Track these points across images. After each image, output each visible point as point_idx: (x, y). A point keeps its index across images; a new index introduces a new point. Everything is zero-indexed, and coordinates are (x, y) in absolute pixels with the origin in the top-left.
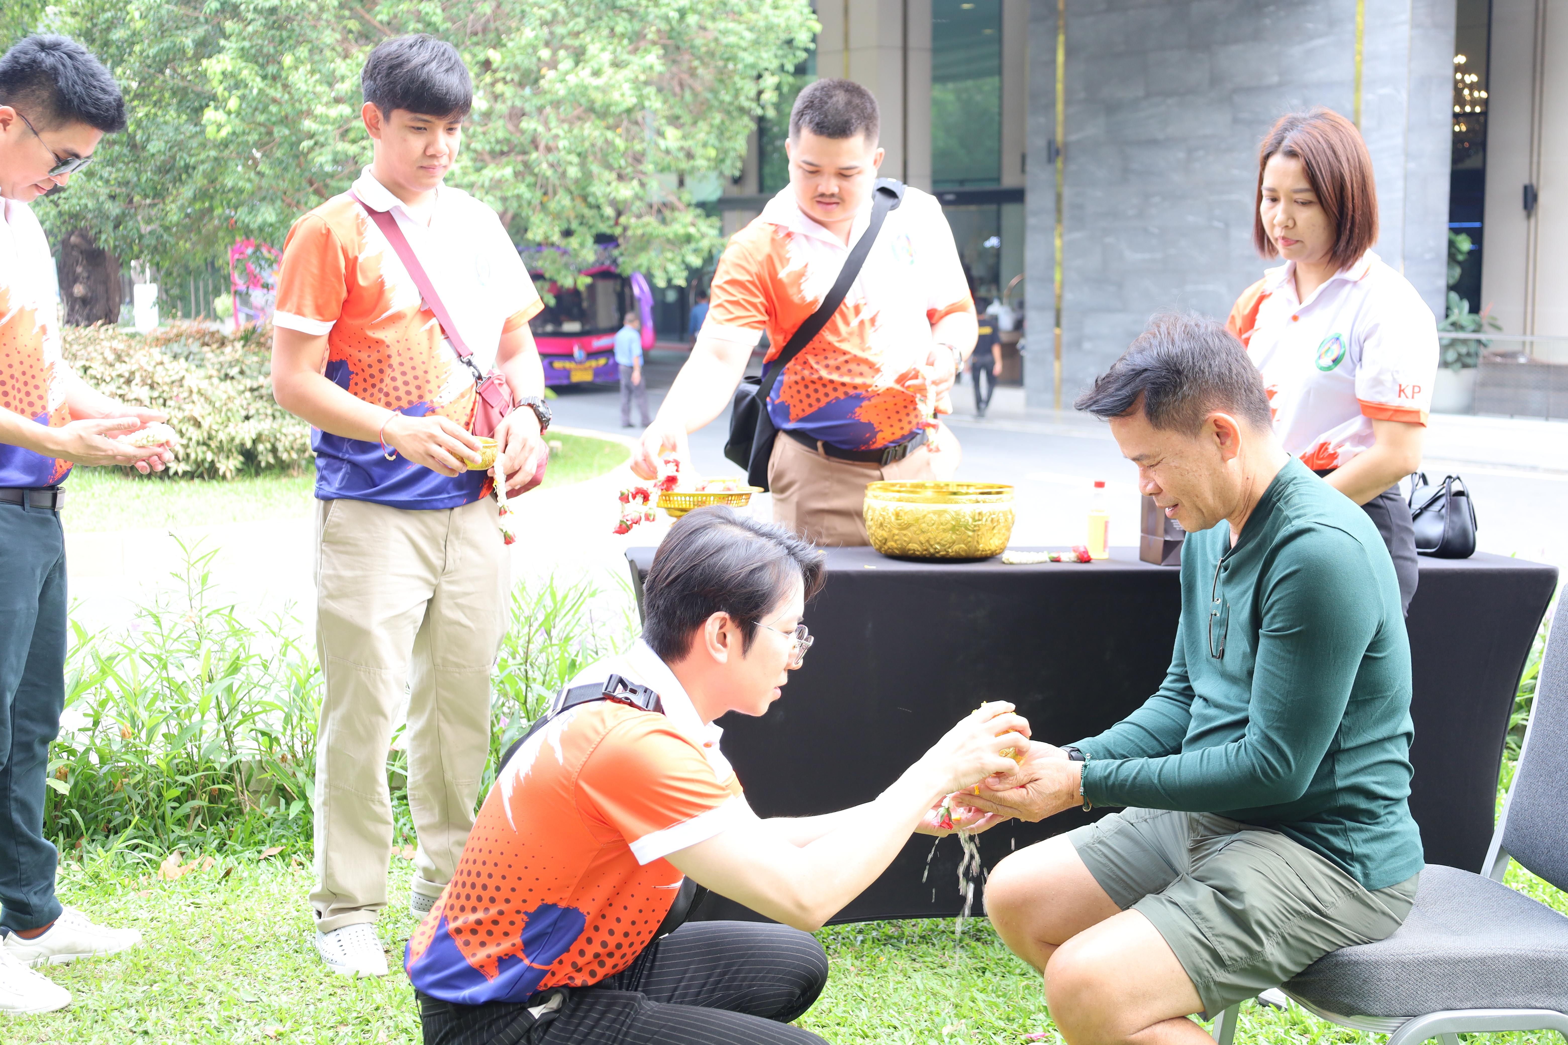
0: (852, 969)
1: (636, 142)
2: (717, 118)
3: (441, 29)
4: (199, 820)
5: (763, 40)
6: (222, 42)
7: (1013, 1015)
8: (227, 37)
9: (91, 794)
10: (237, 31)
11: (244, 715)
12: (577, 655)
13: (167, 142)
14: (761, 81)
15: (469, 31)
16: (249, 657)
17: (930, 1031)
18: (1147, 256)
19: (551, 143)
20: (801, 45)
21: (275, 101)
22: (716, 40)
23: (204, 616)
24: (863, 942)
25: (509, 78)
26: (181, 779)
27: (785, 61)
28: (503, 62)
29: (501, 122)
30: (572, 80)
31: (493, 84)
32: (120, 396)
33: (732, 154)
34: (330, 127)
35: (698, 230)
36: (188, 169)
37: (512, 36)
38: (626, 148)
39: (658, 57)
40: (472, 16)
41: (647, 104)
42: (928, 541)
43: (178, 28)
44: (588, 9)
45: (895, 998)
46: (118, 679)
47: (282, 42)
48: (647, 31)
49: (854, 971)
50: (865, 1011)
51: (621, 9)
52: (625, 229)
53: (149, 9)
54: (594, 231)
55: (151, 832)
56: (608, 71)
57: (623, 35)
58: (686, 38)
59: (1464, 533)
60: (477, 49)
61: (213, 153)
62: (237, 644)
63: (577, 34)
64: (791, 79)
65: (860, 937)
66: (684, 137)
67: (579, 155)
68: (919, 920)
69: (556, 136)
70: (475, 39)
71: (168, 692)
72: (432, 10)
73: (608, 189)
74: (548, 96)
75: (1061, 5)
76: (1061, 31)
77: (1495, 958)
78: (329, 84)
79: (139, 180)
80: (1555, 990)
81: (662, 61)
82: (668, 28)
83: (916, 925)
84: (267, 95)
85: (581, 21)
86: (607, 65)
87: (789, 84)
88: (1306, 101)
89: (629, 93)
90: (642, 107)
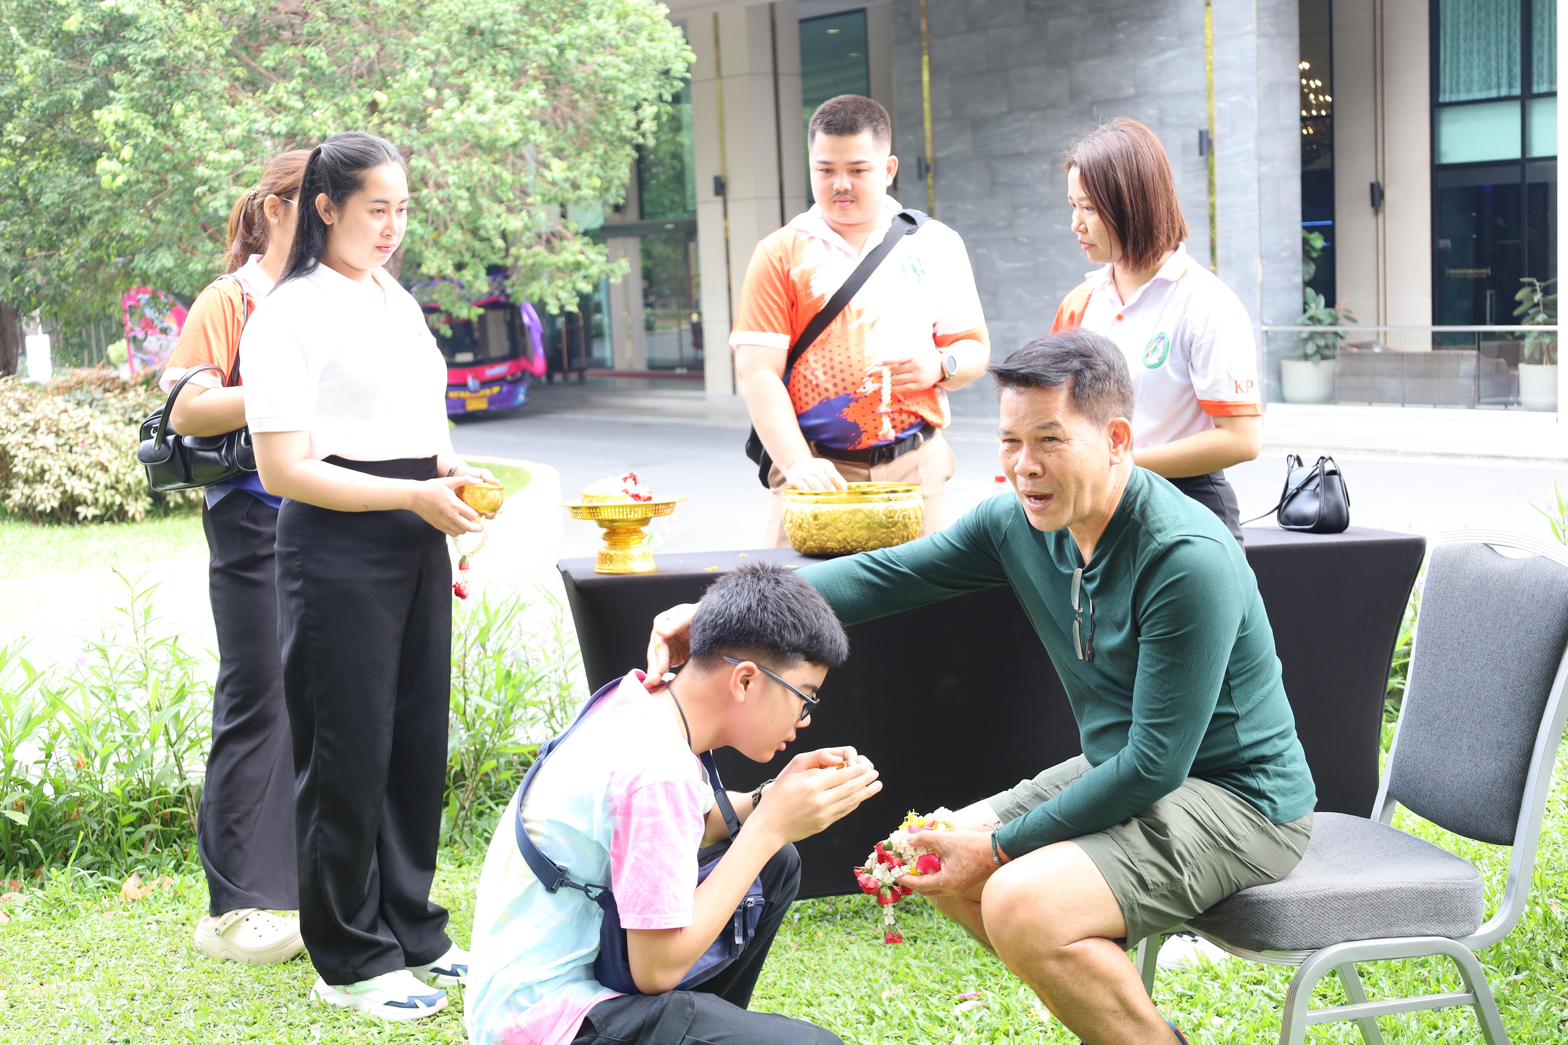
0: (792, 944)
1: (522, 175)
2: (600, 149)
3: (327, 73)
4: (153, 844)
5: (640, 72)
6: (112, 93)
7: (947, 977)
8: (117, 89)
9: (47, 825)
10: (126, 82)
11: (191, 741)
12: (511, 666)
13: (60, 194)
14: (640, 111)
15: (354, 74)
16: (193, 685)
17: (870, 997)
18: (1018, 265)
19: (440, 179)
20: (678, 75)
21: (167, 149)
22: (595, 73)
23: (148, 648)
24: (800, 920)
25: (396, 118)
26: (135, 804)
27: (663, 91)
28: (389, 103)
30: (458, 117)
32: (26, 445)
33: (617, 182)
34: (223, 173)
35: (588, 258)
36: (83, 220)
37: (398, 77)
38: (513, 181)
39: (541, 92)
40: (356, 59)
41: (532, 137)
42: (845, 539)
43: (65, 82)
45: (835, 969)
46: (70, 711)
47: (171, 91)
48: (528, 67)
49: (794, 946)
50: (808, 981)
51: (502, 47)
52: (517, 259)
53: (37, 64)
54: (486, 263)
55: (108, 857)
56: (493, 107)
57: (505, 72)
58: (566, 73)
59: (1338, 509)
60: (363, 91)
61: (107, 203)
62: (181, 673)
63: (461, 73)
64: (669, 108)
65: (797, 916)
66: (570, 168)
67: (468, 189)
68: (851, 897)
69: (446, 173)
70: (361, 81)
71: (117, 723)
72: (317, 54)
73: (499, 221)
74: (436, 134)
75: (924, 27)
76: (925, 52)
77: (1389, 892)
78: (219, 130)
79: (34, 233)
80: (1444, 919)
81: (544, 96)
82: (549, 63)
83: (849, 901)
84: (159, 144)
85: (464, 60)
86: (492, 101)
87: (667, 113)
88: (1162, 111)
89: (514, 127)
90: (528, 142)
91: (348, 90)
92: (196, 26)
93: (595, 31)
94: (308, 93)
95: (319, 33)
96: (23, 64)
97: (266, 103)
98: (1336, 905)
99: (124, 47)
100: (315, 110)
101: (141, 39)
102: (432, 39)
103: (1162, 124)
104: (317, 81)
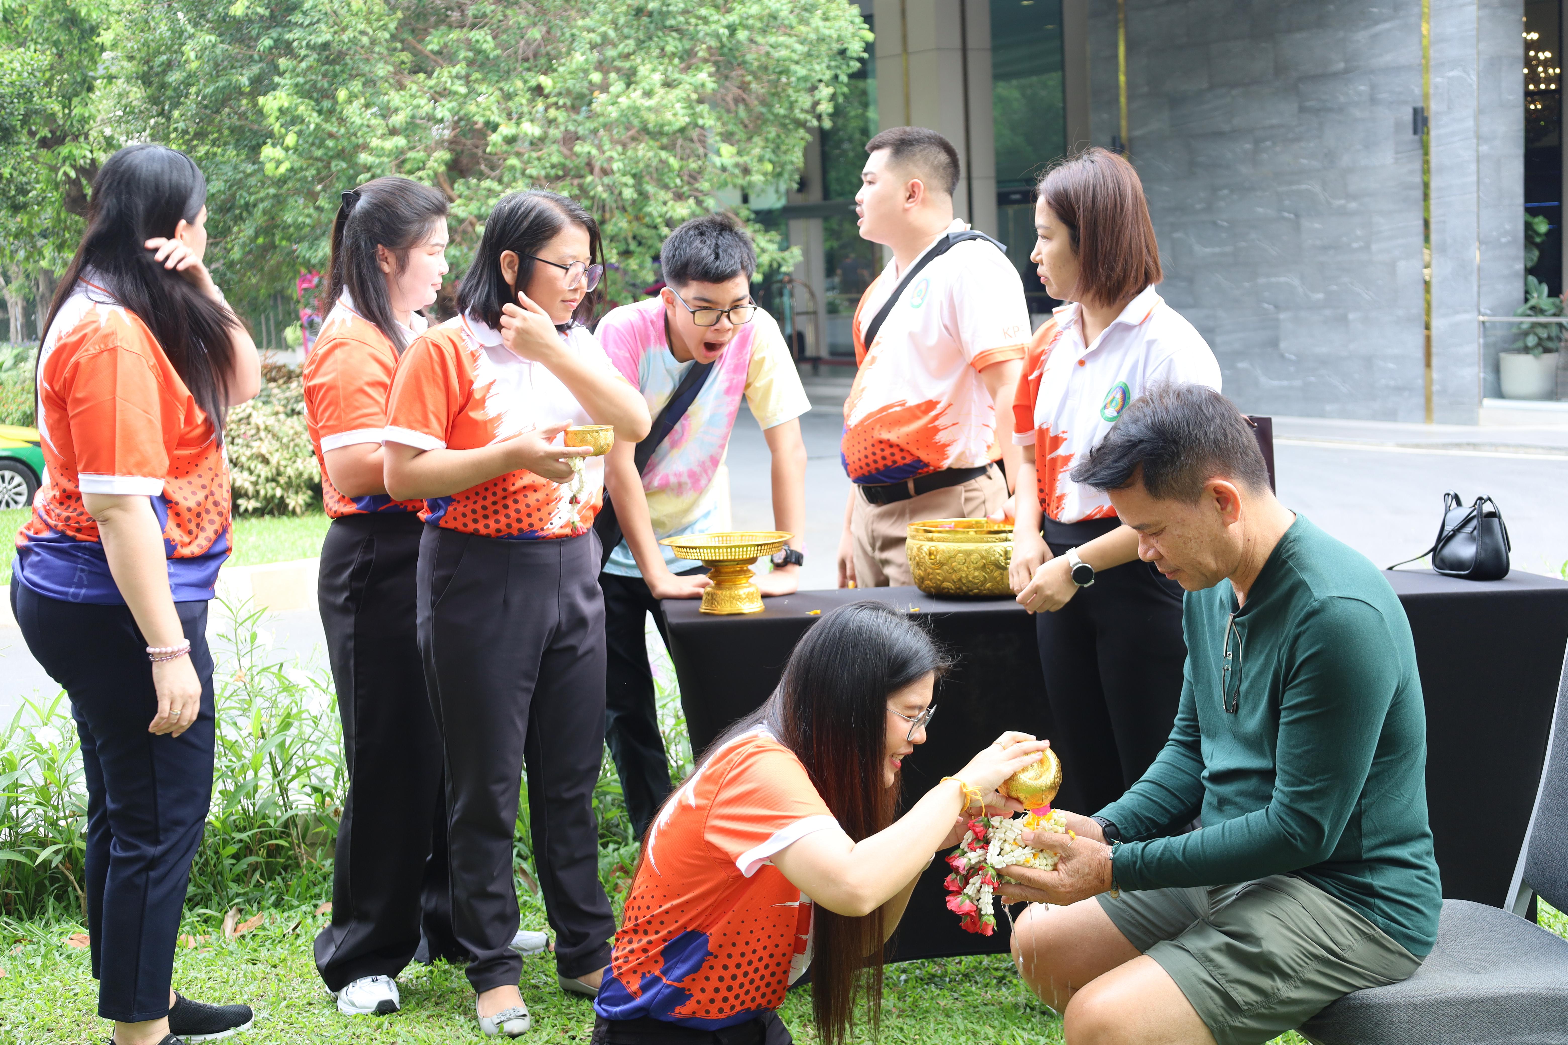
0: (894, 1010)
1: (691, 160)
2: (772, 132)
3: (491, 56)
4: (257, 876)
5: (814, 52)
6: (277, 79)
8: (281, 75)
10: (291, 67)
11: (299, 769)
13: (226, 181)
14: (816, 92)
15: (520, 57)
16: (300, 712)
18: (1217, 250)
19: (605, 165)
20: (854, 55)
21: (331, 135)
22: (768, 54)
23: (253, 675)
24: (906, 981)
25: (561, 103)
26: (238, 836)
27: (839, 72)
28: (554, 88)
29: (555, 147)
30: (624, 101)
31: (546, 110)
33: (789, 167)
34: (386, 160)
36: (248, 207)
37: (563, 61)
38: (681, 168)
39: (710, 75)
40: (522, 43)
41: (700, 122)
43: (232, 67)
44: (638, 29)
47: (335, 76)
48: (697, 49)
51: (672, 28)
53: (204, 49)
55: (210, 889)
56: (660, 91)
57: (674, 54)
58: (737, 54)
59: (1497, 553)
60: (527, 75)
61: (272, 191)
62: (289, 700)
63: (627, 56)
64: (845, 90)
65: (903, 977)
66: (739, 153)
67: (634, 176)
68: (963, 958)
69: (611, 159)
70: (526, 65)
72: (483, 38)
73: (665, 209)
74: (601, 119)
76: (1121, 24)
77: (1508, 998)
78: (384, 117)
81: (713, 79)
82: (719, 45)
83: (960, 963)
84: (323, 130)
85: (631, 43)
86: (658, 85)
87: (844, 94)
88: (1373, 87)
89: (681, 112)
90: (696, 125)
91: (513, 74)
92: (361, 10)
93: (767, 11)
94: (473, 78)
95: (484, 15)
96: (190, 50)
97: (431, 88)
98: (1448, 1011)
99: (290, 31)
100: (479, 95)
101: (306, 23)
102: (599, 21)
103: (1373, 101)
104: (482, 65)
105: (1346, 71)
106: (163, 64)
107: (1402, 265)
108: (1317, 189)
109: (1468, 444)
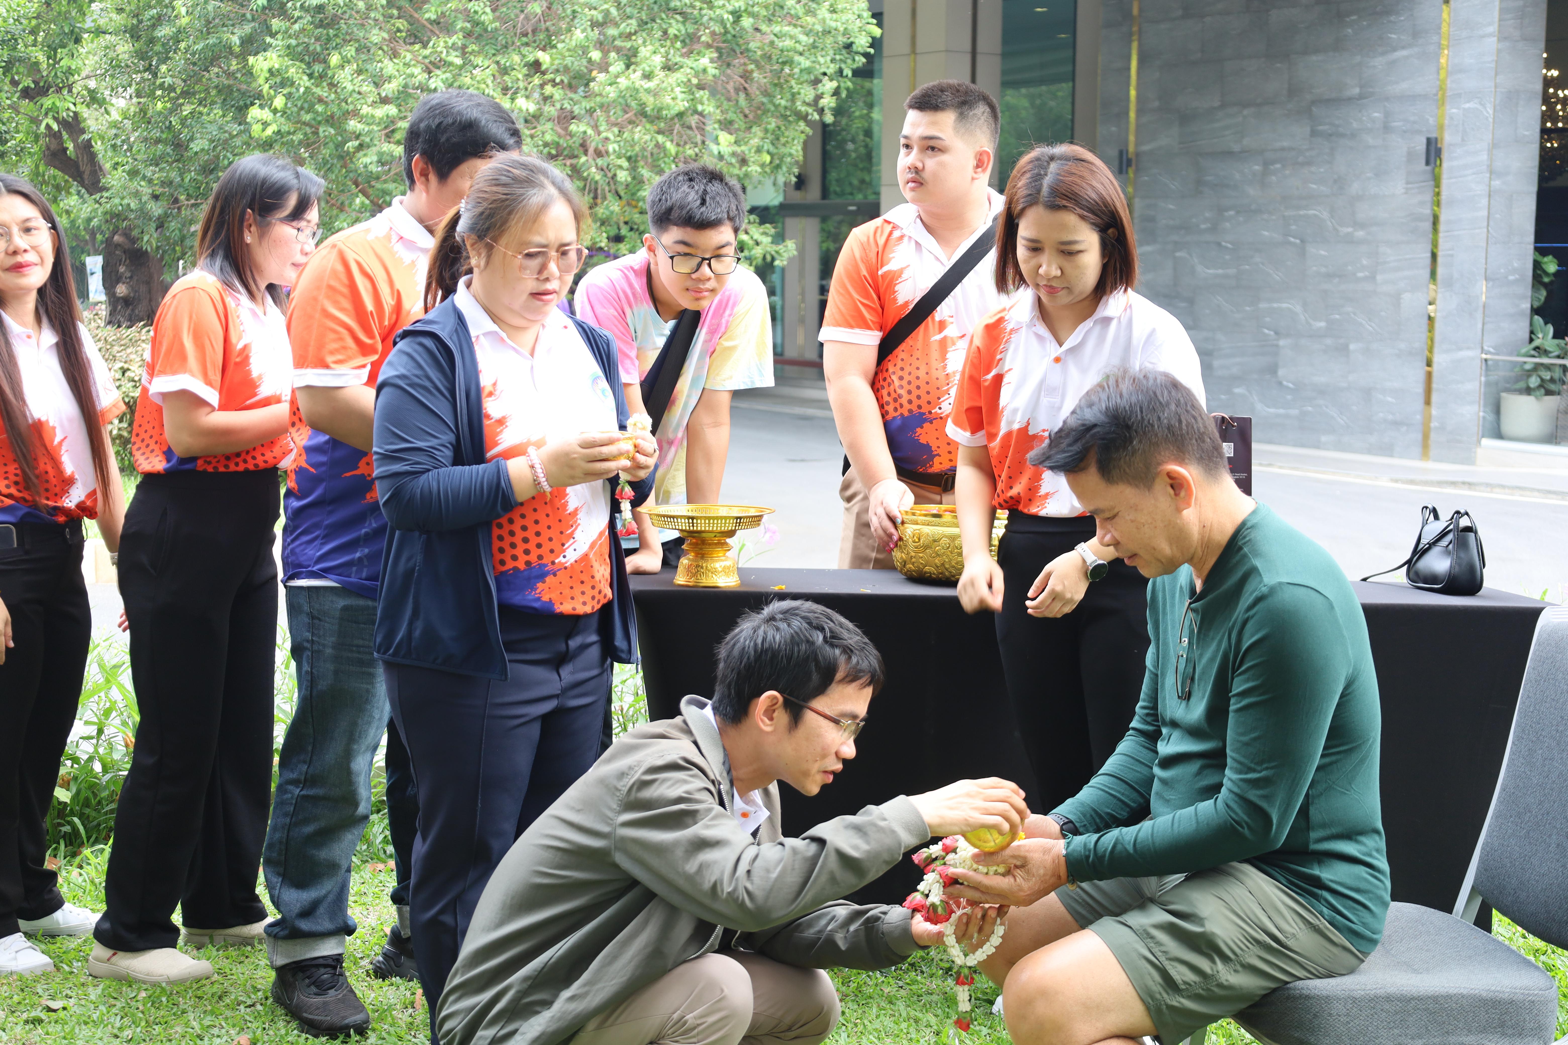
1: (687, 147)
2: (772, 123)
3: (490, 29)
5: (819, 44)
6: (268, 40)
8: (273, 35)
9: (93, 802)
10: (283, 28)
13: (211, 141)
14: (818, 86)
15: (519, 32)
18: (1220, 271)
19: (600, 146)
20: (860, 50)
21: (320, 100)
22: (772, 43)
25: (558, 80)
27: (843, 66)
28: (552, 64)
29: (549, 125)
30: (623, 82)
31: (542, 86)
33: (789, 159)
34: (376, 128)
35: (753, 238)
37: (563, 37)
38: (677, 154)
39: (712, 61)
40: (522, 16)
41: (700, 108)
42: (943, 564)
43: (224, 25)
44: (641, 11)
46: (122, 687)
47: (329, 40)
48: (701, 33)
50: (844, 1035)
51: (675, 10)
53: (195, 5)
56: (660, 74)
57: (676, 37)
58: (741, 41)
59: (1471, 569)
60: (525, 50)
63: (628, 36)
64: (849, 84)
66: (738, 142)
67: (629, 159)
69: (606, 140)
70: (525, 39)
72: (482, 9)
74: (598, 99)
75: (1135, 11)
76: (1135, 37)
77: (1448, 997)
78: (376, 85)
79: (183, 180)
80: (1510, 1032)
81: (715, 65)
82: (722, 30)
84: (313, 94)
85: (634, 22)
86: (659, 68)
87: (848, 89)
88: (1387, 114)
89: (681, 96)
90: (695, 112)
91: (510, 48)
94: (469, 49)
96: (181, 6)
97: (425, 57)
98: (1387, 1006)
100: (475, 67)
103: (1387, 128)
104: (478, 38)
105: (1361, 97)
106: (153, 17)
107: (1406, 297)
108: (1325, 215)
109: (1464, 483)
